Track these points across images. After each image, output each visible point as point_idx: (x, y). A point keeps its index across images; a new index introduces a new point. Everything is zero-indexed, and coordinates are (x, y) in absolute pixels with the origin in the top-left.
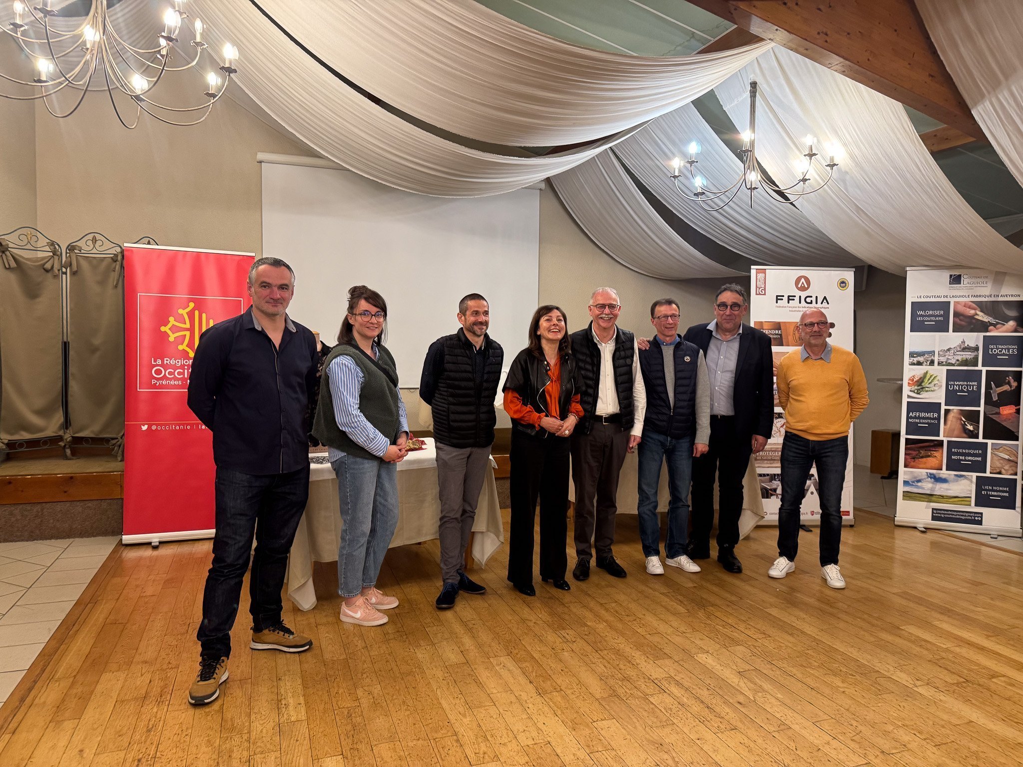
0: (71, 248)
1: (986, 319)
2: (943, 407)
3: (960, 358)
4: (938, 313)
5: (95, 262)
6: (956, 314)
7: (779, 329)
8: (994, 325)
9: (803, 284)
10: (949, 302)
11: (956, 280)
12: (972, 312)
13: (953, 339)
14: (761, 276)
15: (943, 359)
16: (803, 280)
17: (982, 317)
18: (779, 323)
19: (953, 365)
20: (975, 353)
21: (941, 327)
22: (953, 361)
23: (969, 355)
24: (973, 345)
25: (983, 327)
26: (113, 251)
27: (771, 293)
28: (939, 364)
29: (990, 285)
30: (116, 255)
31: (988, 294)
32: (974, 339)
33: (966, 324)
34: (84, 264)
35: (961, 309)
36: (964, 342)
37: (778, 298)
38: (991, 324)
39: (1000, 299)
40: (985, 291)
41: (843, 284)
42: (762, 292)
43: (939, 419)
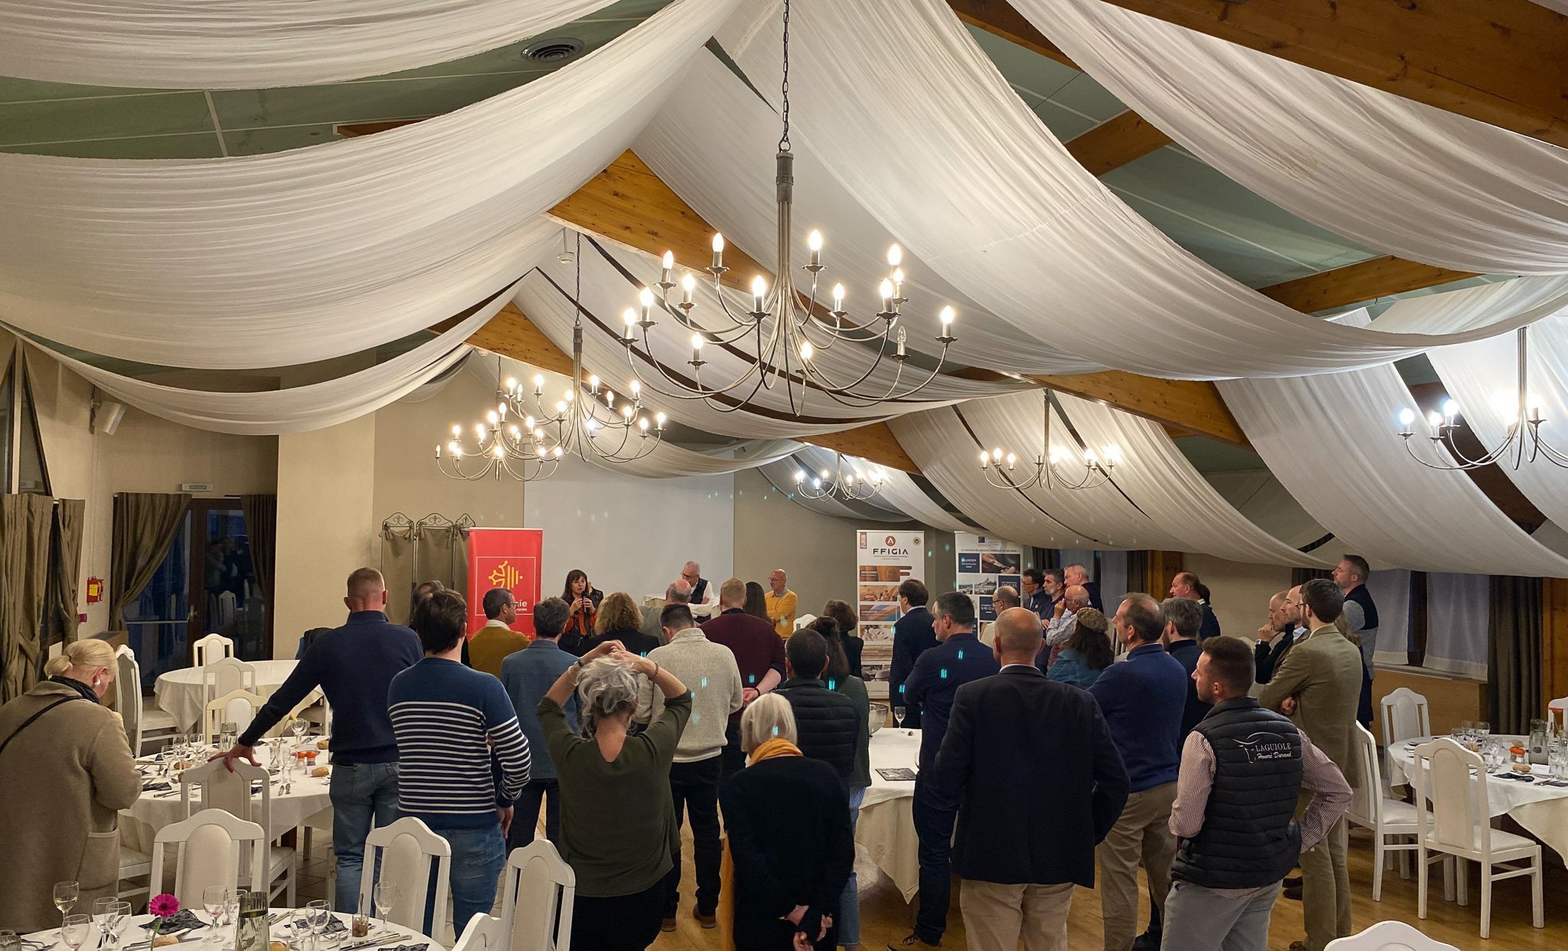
0: (421, 524)
1: (999, 565)
2: (979, 621)
3: (986, 589)
4: (973, 560)
5: (434, 532)
6: (983, 562)
7: (876, 570)
8: (1004, 569)
9: (891, 542)
10: (979, 554)
11: (982, 540)
12: (992, 560)
13: (982, 577)
14: (863, 536)
15: (977, 590)
16: (890, 539)
17: (997, 563)
18: (876, 567)
19: (983, 594)
20: (994, 587)
21: (975, 570)
22: (983, 592)
23: (991, 588)
24: (993, 581)
25: (998, 570)
26: (447, 525)
27: (870, 547)
28: (976, 593)
29: (1000, 544)
30: (449, 528)
31: (999, 549)
32: (993, 577)
33: (989, 568)
34: (428, 533)
35: (985, 558)
36: (988, 579)
37: (875, 551)
38: (1002, 569)
39: (1006, 553)
40: (998, 548)
41: (917, 541)
42: (864, 546)
43: (977, 628)
